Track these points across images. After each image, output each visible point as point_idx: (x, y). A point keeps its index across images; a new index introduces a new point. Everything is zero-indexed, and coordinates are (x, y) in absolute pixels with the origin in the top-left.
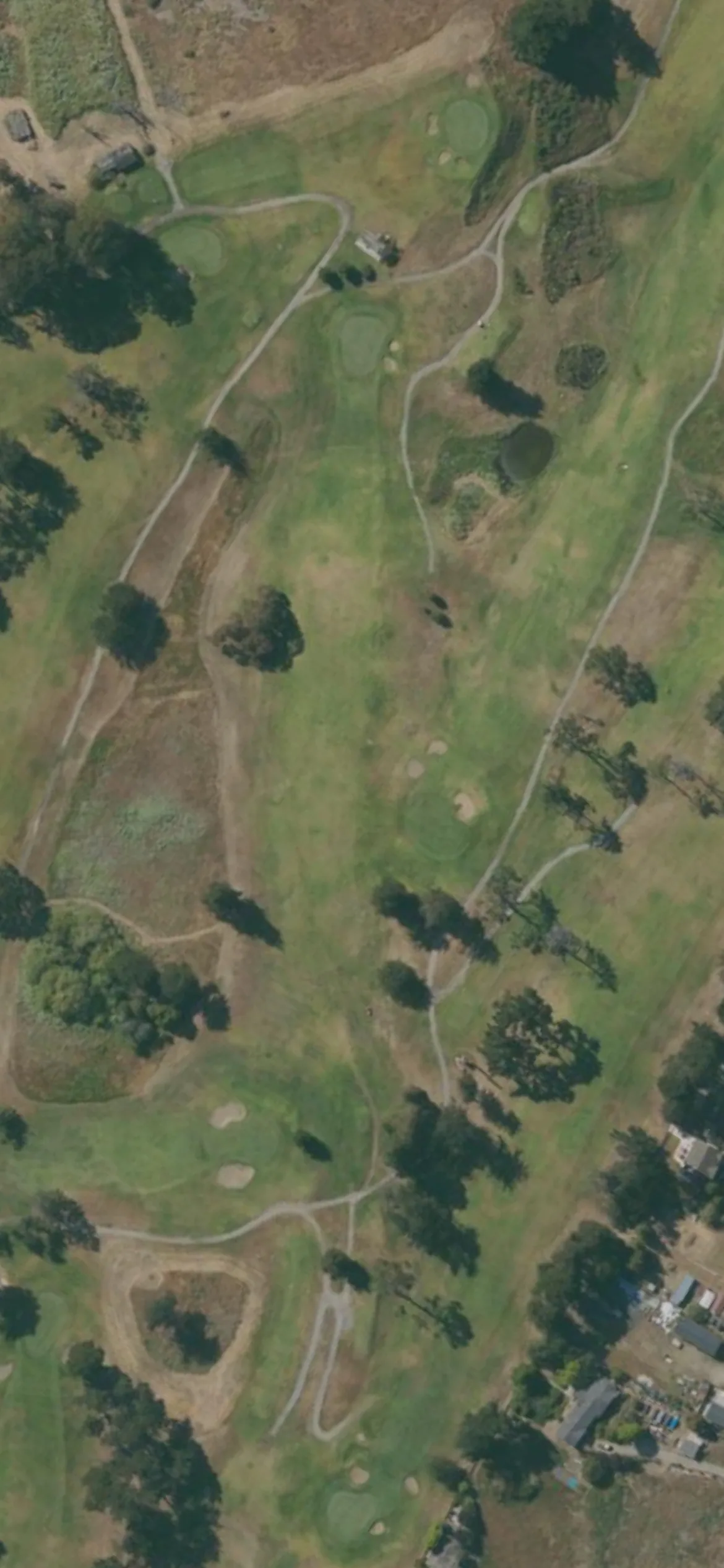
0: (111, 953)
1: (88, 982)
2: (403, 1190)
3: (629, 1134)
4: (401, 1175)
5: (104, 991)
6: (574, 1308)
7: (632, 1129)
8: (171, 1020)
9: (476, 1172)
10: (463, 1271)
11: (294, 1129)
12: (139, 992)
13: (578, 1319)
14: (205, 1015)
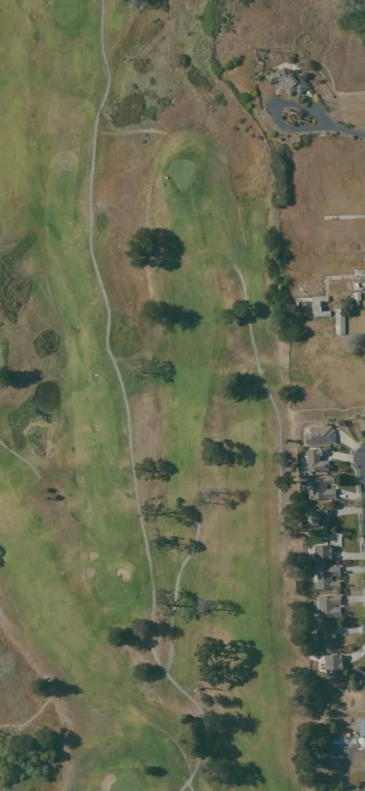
0: (8, 744)
1: (7, 764)
2: (208, 764)
3: (293, 673)
4: (203, 758)
5: (16, 763)
6: (320, 767)
7: (293, 670)
8: (55, 757)
9: (235, 735)
10: (259, 783)
11: (142, 769)
12: (32, 753)
13: (324, 771)
14: (68, 745)
